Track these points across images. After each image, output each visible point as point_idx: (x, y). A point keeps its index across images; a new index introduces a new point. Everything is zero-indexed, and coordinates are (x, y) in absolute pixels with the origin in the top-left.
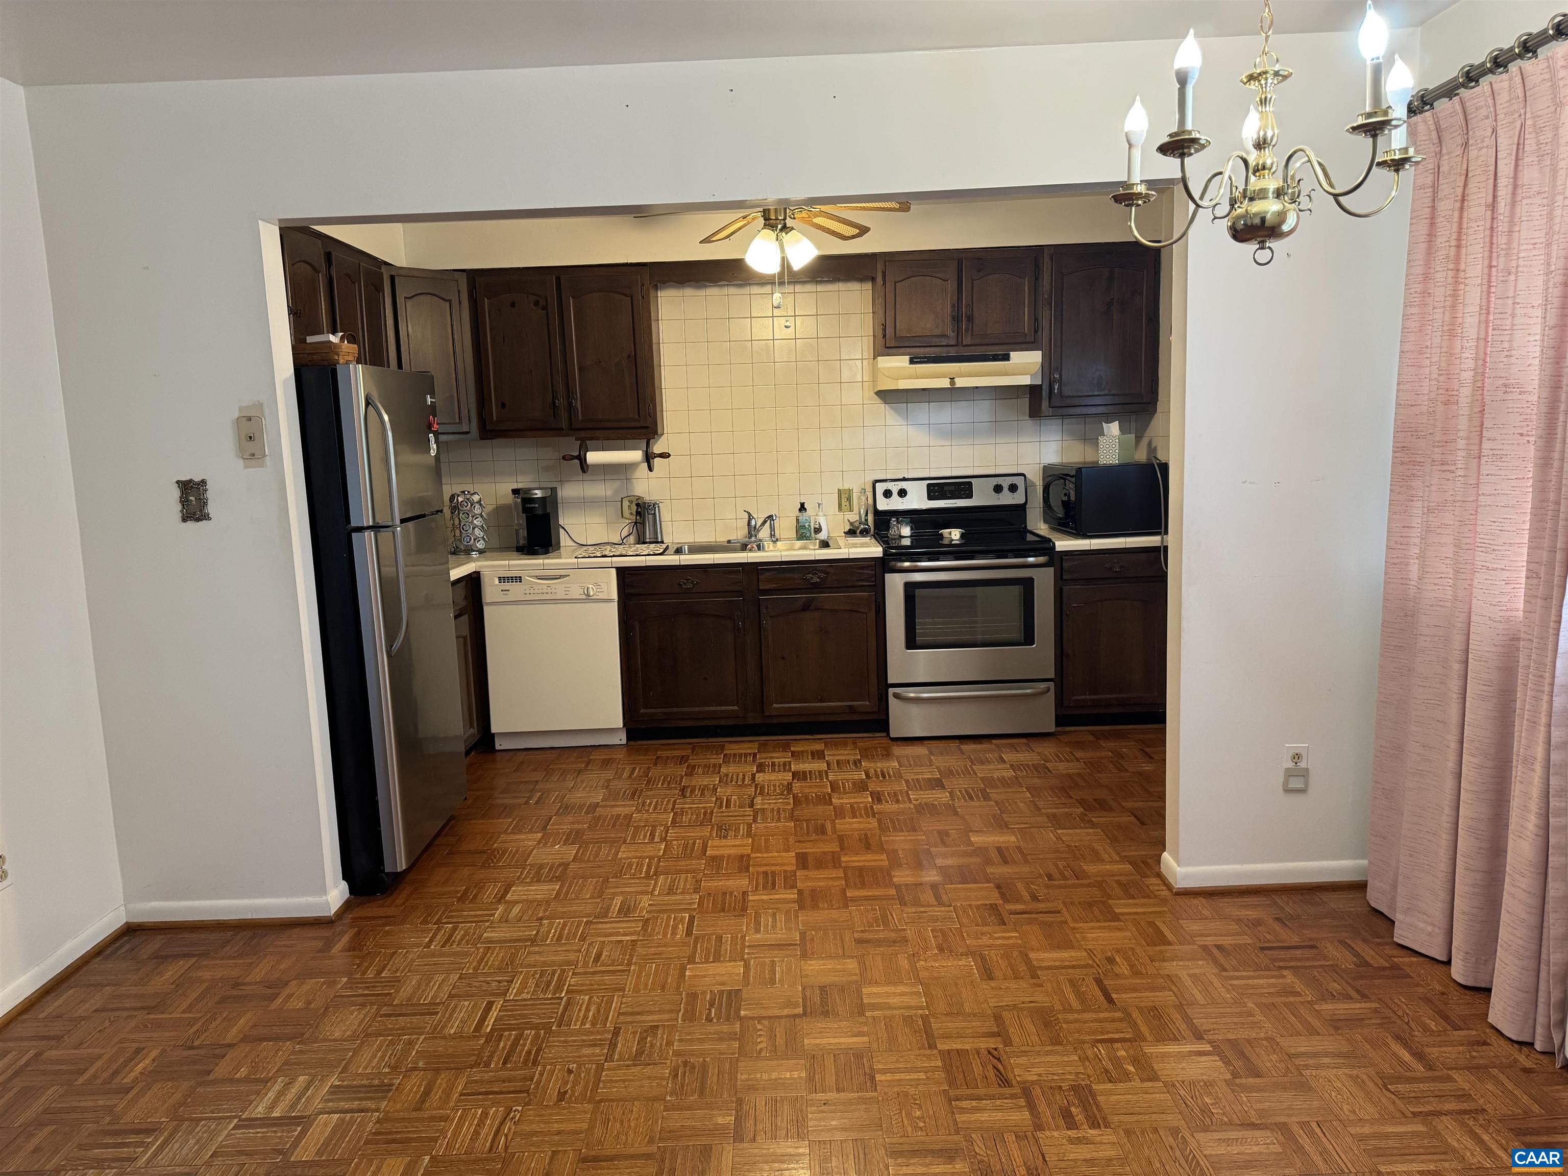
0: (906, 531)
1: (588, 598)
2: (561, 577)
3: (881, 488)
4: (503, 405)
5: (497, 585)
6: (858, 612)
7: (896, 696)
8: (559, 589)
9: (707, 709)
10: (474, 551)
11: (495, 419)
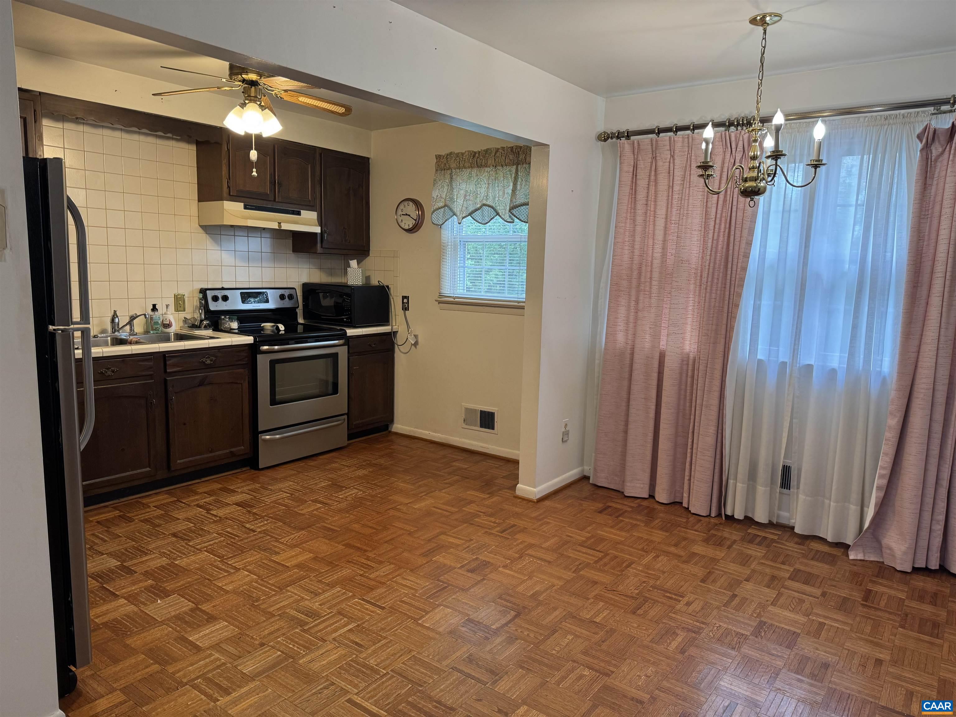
0: (235, 325)
3: (209, 295)
6: (237, 383)
7: (263, 440)
9: (123, 474)
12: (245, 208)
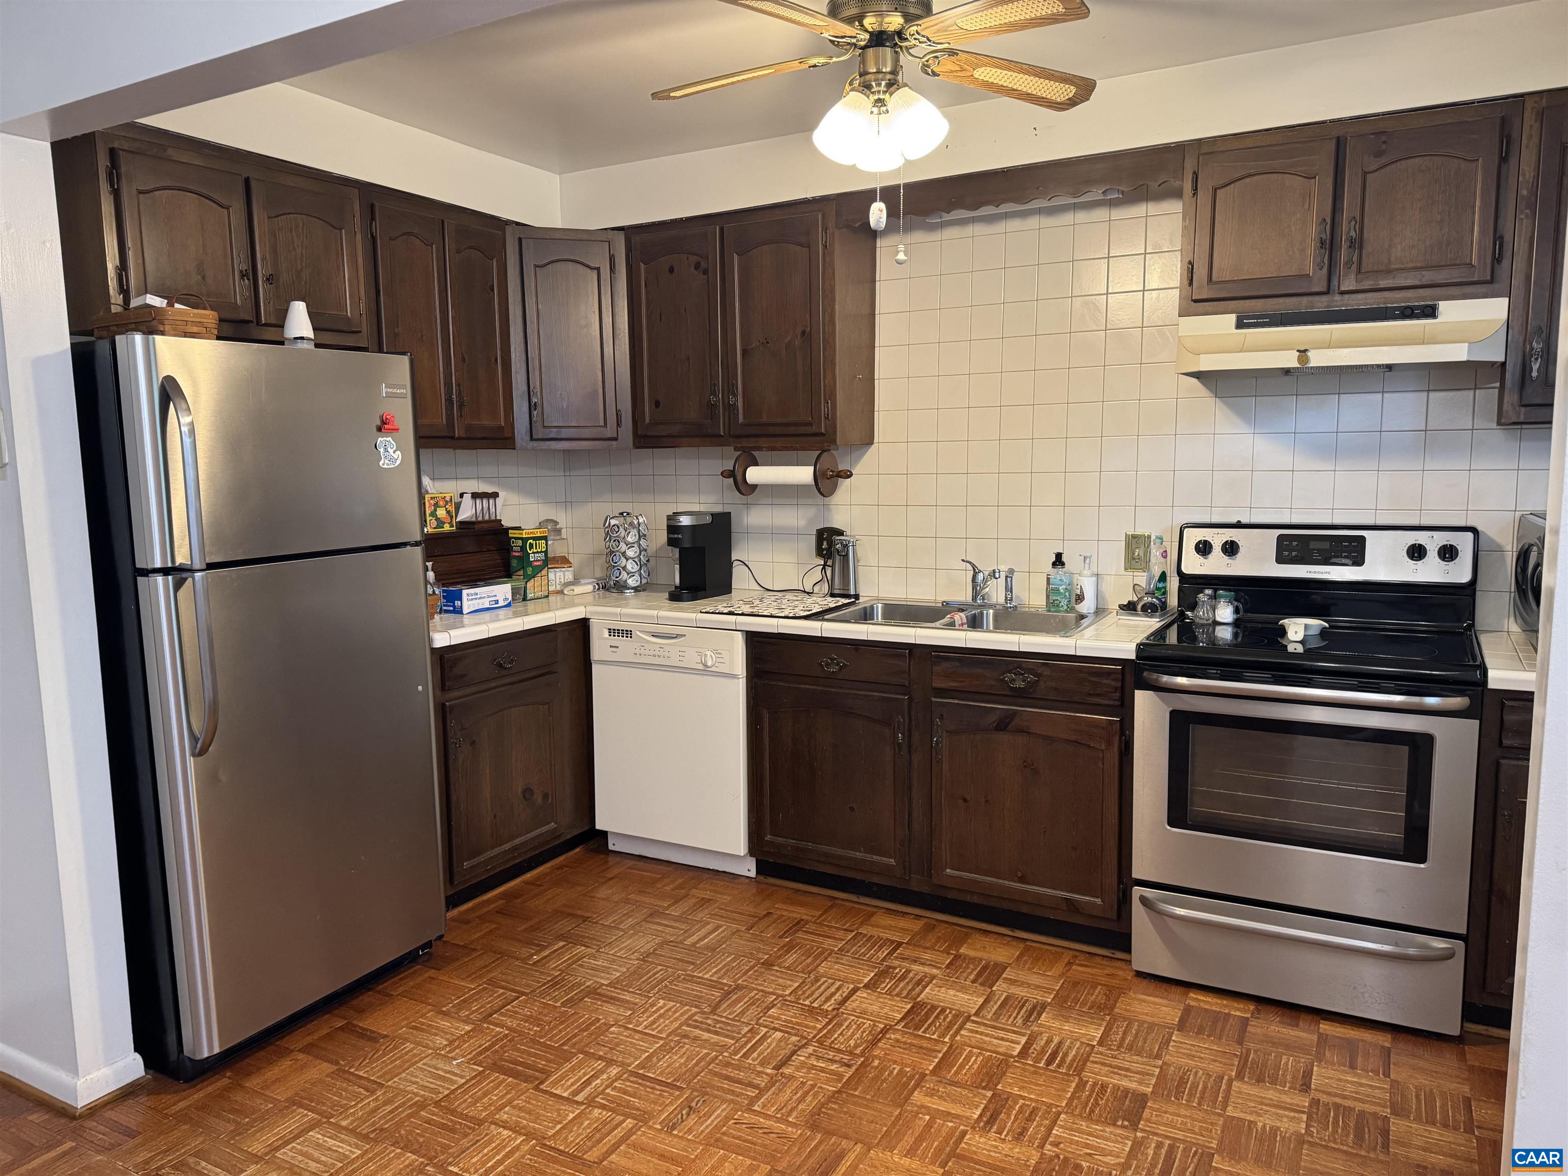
0: (1225, 613)
1: (705, 670)
2: (677, 636)
3: (1193, 537)
4: (657, 404)
5: (606, 639)
6: (1089, 746)
7: (1144, 900)
8: (672, 651)
9: (851, 854)
10: (629, 589)
11: (647, 421)
12: (1240, 325)
